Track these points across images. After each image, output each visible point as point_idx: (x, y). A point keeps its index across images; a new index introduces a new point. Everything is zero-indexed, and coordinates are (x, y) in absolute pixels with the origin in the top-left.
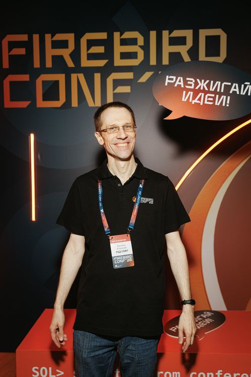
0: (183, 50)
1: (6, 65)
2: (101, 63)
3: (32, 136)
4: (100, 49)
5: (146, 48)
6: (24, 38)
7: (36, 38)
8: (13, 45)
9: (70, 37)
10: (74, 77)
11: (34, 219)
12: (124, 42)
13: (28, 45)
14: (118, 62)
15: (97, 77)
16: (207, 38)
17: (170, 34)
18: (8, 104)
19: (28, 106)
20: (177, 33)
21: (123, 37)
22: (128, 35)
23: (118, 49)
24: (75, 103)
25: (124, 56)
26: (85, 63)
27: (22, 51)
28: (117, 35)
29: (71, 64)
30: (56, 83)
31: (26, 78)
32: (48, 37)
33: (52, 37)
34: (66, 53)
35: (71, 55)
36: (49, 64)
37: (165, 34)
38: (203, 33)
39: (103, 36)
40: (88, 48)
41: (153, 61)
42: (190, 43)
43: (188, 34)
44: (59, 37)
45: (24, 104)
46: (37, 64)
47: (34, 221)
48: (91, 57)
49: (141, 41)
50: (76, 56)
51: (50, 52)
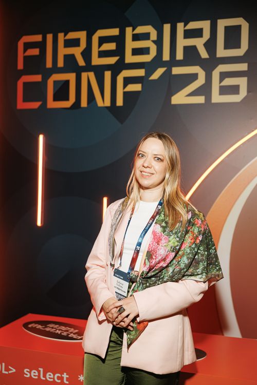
0: (199, 43)
1: (20, 66)
2: (112, 60)
3: (41, 138)
4: (112, 46)
5: (159, 43)
6: (38, 38)
7: (50, 37)
8: (28, 46)
9: (82, 35)
10: (84, 75)
11: (39, 223)
12: (136, 38)
13: (42, 46)
14: (130, 58)
15: (108, 75)
16: (227, 28)
17: (185, 26)
18: (21, 105)
19: (39, 107)
20: (193, 25)
21: (135, 32)
22: (140, 30)
23: (130, 45)
24: (84, 103)
25: (136, 52)
26: (96, 61)
27: (35, 52)
28: (129, 30)
29: (81, 62)
30: (67, 83)
31: (38, 78)
32: (61, 36)
33: (65, 36)
34: (77, 52)
35: (83, 54)
36: (61, 64)
37: (180, 27)
38: (222, 24)
39: (115, 32)
40: (100, 46)
41: (166, 57)
42: (207, 35)
43: (205, 25)
44: (72, 35)
45: (36, 105)
46: (49, 64)
47: (39, 227)
48: (102, 54)
49: (154, 35)
50: (87, 54)
51: (63, 51)
